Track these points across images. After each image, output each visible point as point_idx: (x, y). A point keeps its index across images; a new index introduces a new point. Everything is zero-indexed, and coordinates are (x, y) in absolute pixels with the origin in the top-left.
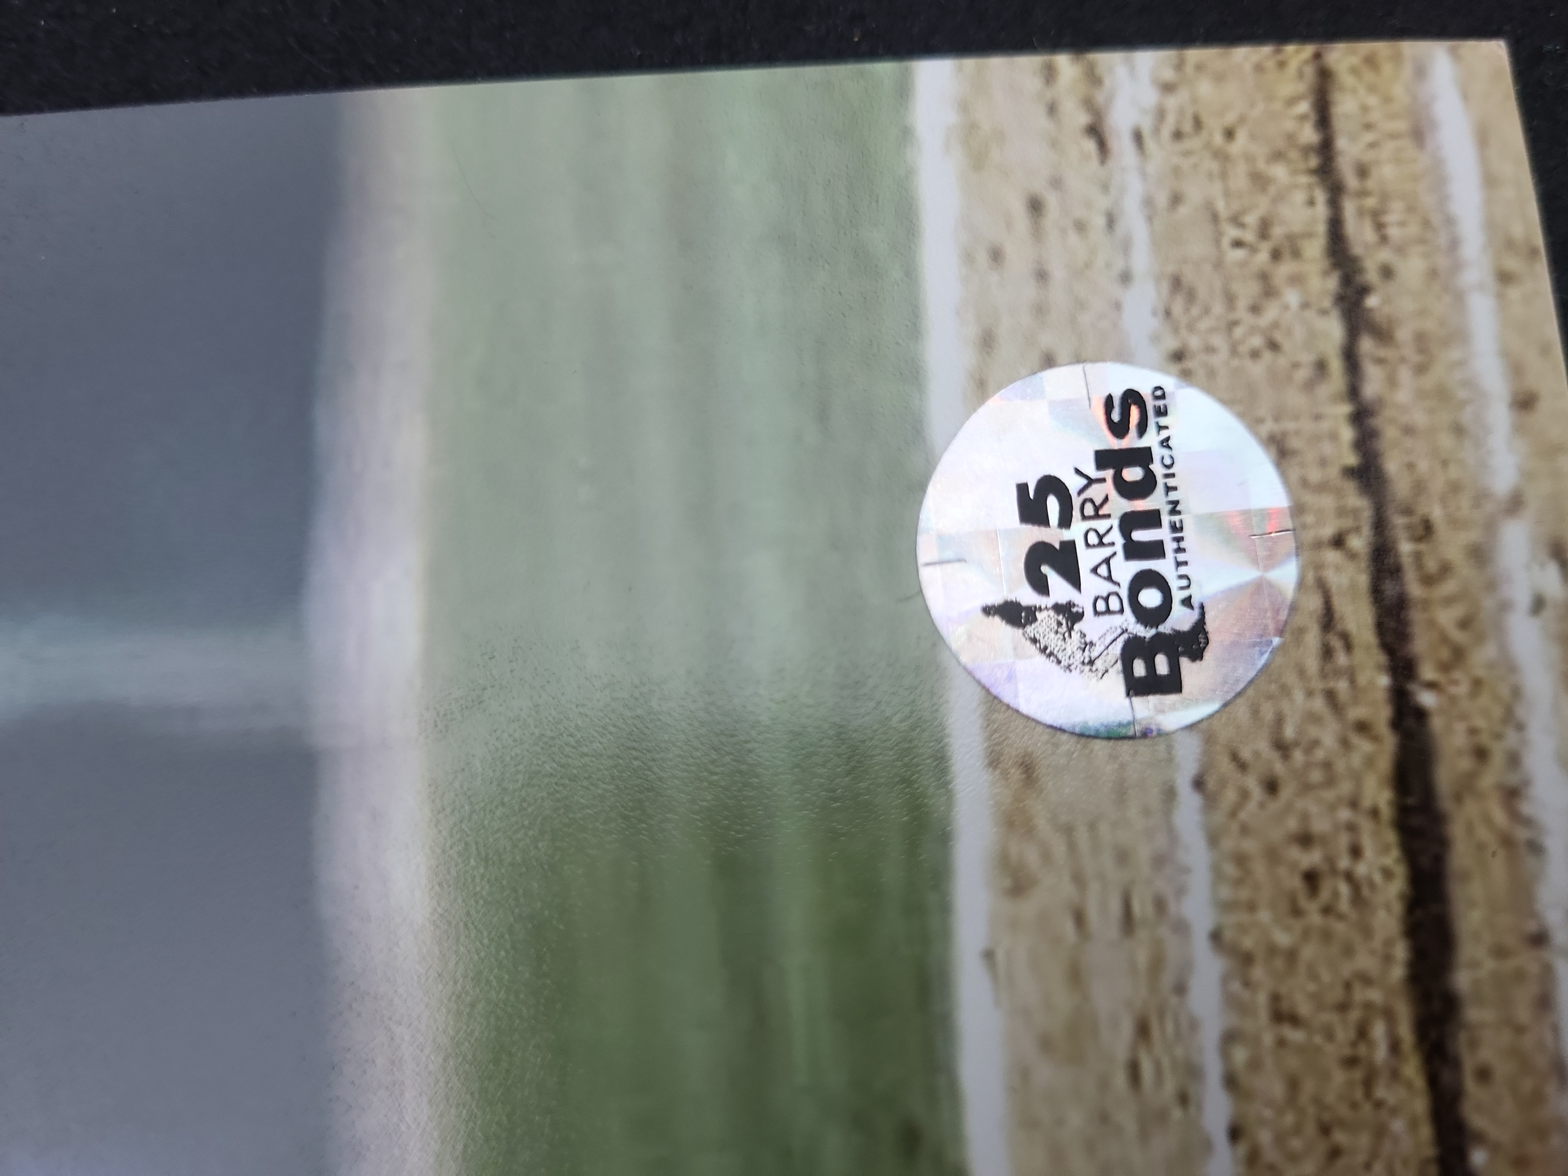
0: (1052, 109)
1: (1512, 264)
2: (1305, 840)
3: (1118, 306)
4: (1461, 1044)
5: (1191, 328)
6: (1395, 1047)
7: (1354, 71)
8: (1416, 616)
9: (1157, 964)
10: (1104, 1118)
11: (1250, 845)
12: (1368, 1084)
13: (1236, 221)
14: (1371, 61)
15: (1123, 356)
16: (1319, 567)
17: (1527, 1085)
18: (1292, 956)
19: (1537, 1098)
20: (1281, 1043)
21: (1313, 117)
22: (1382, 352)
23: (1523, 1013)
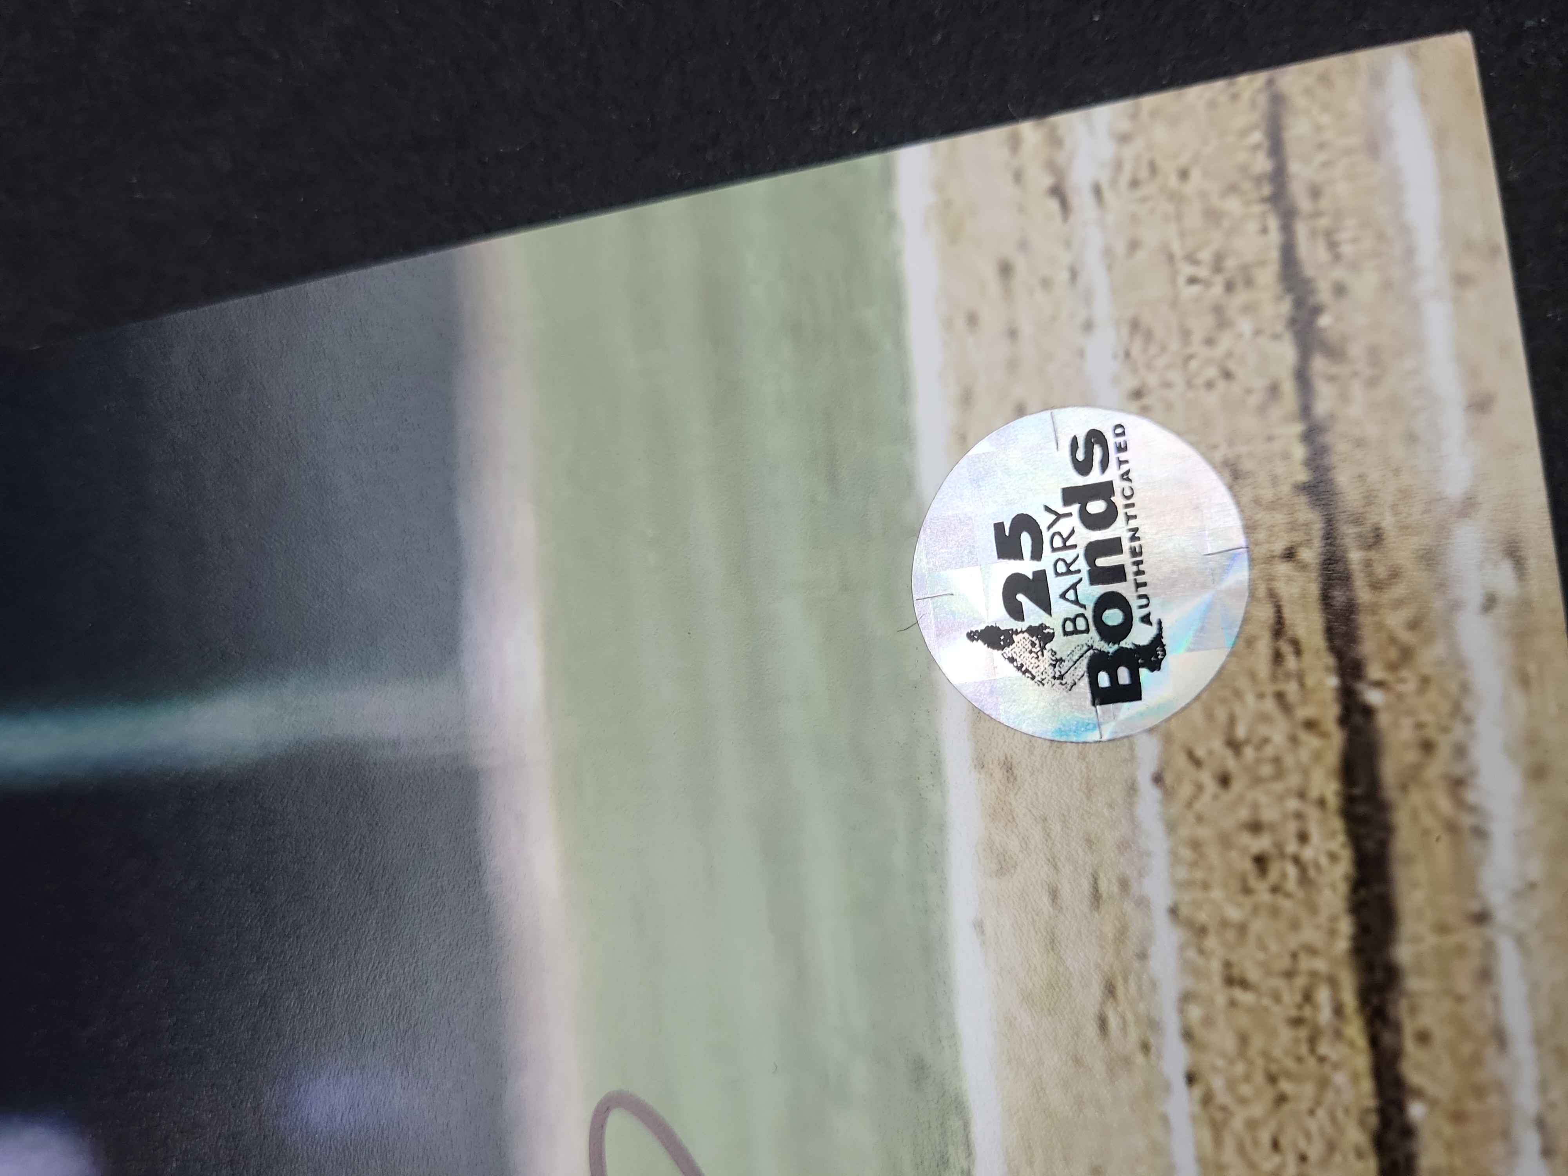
0: (1018, 177)
1: (1469, 265)
2: (1255, 827)
3: (1081, 353)
4: (1402, 1010)
5: (1149, 366)
6: (1338, 1010)
7: (1308, 92)
8: (1365, 621)
9: (1122, 933)
10: (1078, 1061)
11: (1205, 833)
12: (1312, 1042)
13: (1191, 259)
14: (1325, 79)
15: (1087, 401)
16: (1271, 579)
17: (1466, 1049)
18: (1242, 929)
19: (1476, 1060)
20: (1233, 1003)
21: (1266, 144)
22: (1334, 370)
23: (1464, 984)
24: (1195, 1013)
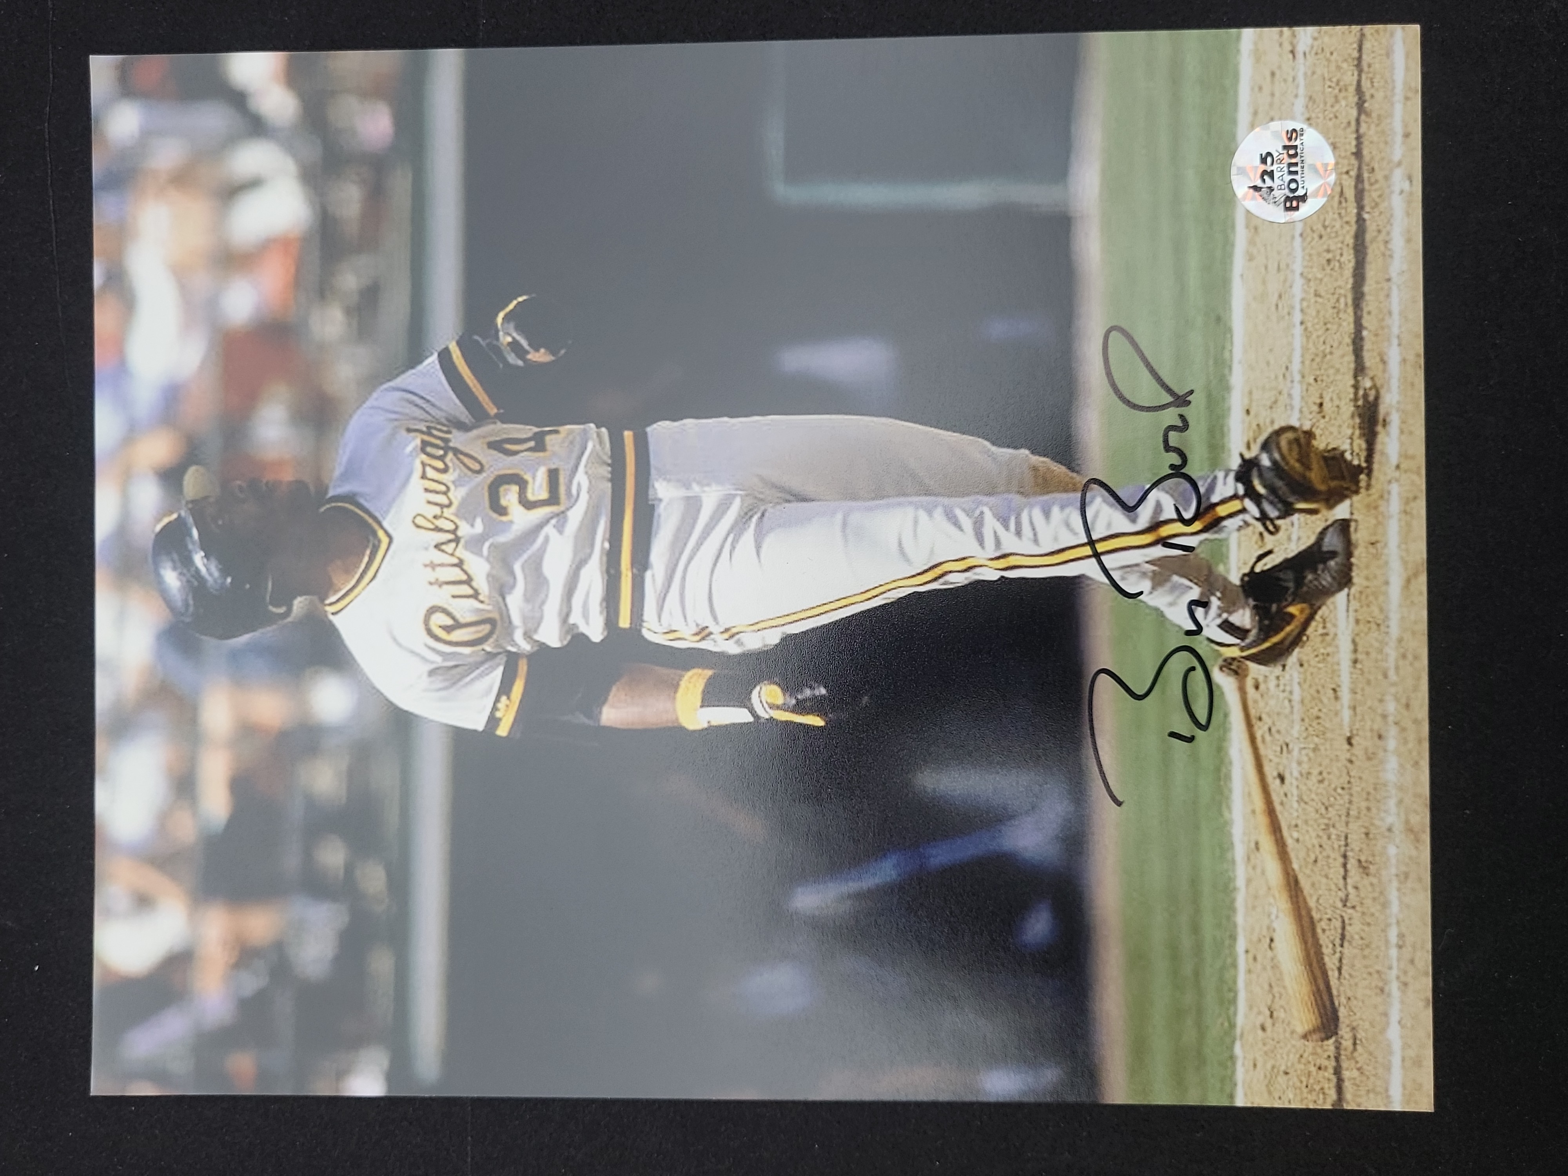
0: (1281, 45)
1: (1410, 95)
2: (1328, 251)
3: (1293, 104)
4: (1364, 305)
5: (1313, 111)
6: (1346, 304)
7: (1372, 34)
8: (1366, 194)
9: (1285, 281)
10: (1268, 317)
11: (1313, 252)
12: (1338, 313)
13: (1330, 80)
14: (1377, 31)
15: (1293, 118)
16: (1340, 179)
17: (1381, 316)
18: (1321, 280)
19: (1383, 320)
20: (1316, 302)
21: (1357, 48)
22: (1367, 120)
23: (1382, 297)
24: (1305, 304)
